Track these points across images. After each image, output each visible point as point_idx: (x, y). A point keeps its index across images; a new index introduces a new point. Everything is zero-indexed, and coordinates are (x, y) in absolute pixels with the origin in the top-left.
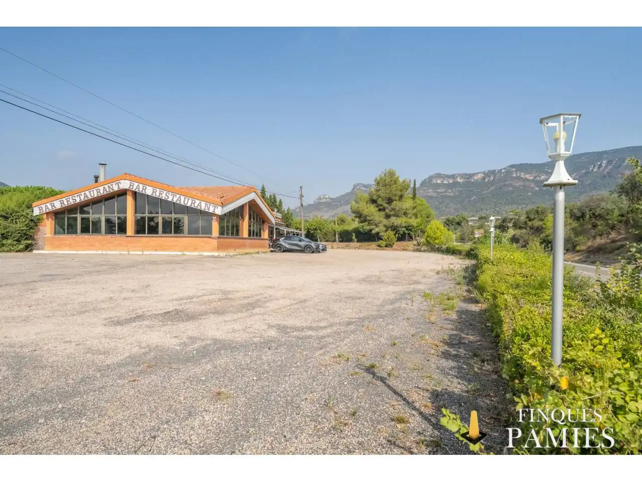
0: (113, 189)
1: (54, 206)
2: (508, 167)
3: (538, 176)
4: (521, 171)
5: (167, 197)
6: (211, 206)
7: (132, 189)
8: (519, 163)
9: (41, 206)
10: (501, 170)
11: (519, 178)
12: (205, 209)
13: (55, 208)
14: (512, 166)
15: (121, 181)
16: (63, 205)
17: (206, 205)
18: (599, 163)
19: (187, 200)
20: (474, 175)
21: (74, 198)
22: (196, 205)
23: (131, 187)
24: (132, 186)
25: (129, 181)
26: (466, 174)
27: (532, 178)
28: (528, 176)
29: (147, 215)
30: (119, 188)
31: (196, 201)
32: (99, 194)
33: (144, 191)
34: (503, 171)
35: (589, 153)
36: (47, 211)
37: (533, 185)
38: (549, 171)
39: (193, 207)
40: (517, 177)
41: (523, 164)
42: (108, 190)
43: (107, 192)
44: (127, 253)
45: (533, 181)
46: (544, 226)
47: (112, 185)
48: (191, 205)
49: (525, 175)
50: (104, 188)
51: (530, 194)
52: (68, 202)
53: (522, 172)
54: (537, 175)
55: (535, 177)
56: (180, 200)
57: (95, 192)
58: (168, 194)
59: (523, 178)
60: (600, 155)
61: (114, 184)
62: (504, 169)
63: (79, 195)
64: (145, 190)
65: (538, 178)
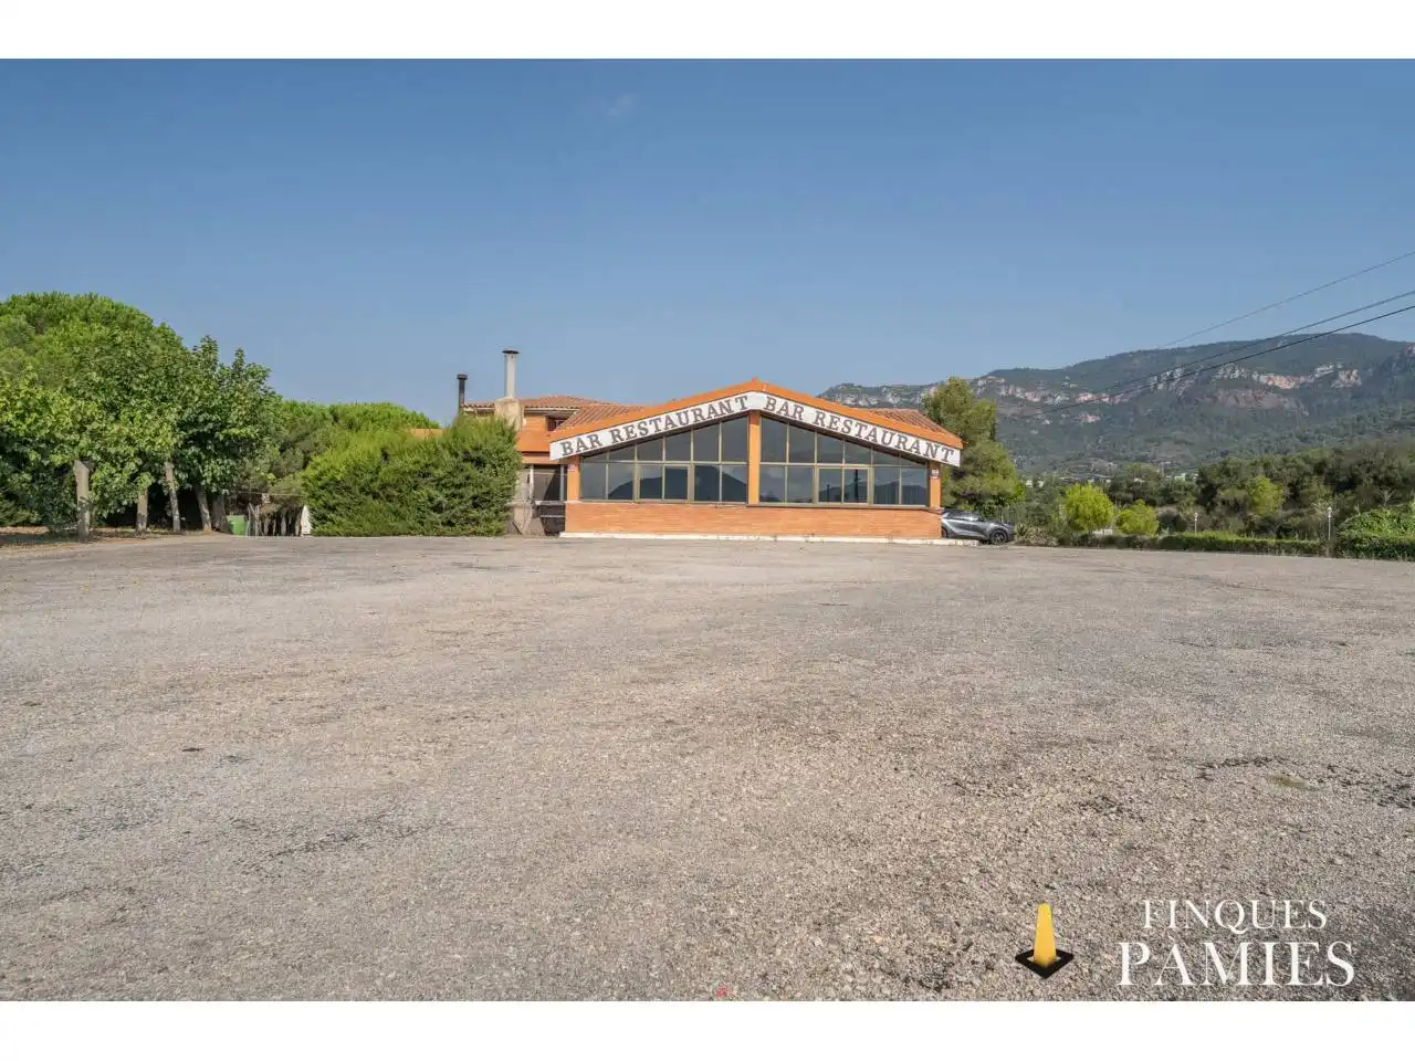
0: (729, 410)
1: (597, 441)
2: (991, 374)
3: (1050, 396)
4: (1017, 384)
5: (846, 430)
6: (939, 450)
7: (773, 409)
8: (1012, 367)
9: (569, 440)
10: (977, 380)
11: (1012, 399)
12: (926, 455)
13: (600, 445)
14: (998, 373)
15: (748, 394)
16: (617, 439)
17: (929, 445)
18: (1168, 373)
19: (888, 435)
20: (921, 388)
21: (642, 425)
22: (908, 448)
23: (771, 407)
24: (773, 405)
25: (765, 396)
26: (904, 388)
27: (1035, 400)
28: (1029, 395)
29: (788, 463)
30: (743, 407)
31: (909, 438)
32: (699, 418)
33: (797, 415)
34: (980, 383)
35: (1146, 353)
36: (582, 450)
37: (1039, 413)
38: (1071, 386)
39: (902, 449)
40: (1009, 396)
41: (1020, 370)
42: (719, 412)
43: (717, 415)
44: (773, 539)
45: (1042, 405)
46: (1256, 499)
47: (728, 402)
48: (898, 446)
49: (1023, 392)
50: (711, 406)
51: (1035, 432)
52: (628, 433)
53: (1021, 386)
54: (1046, 393)
55: (1044, 398)
56: (875, 436)
57: (691, 414)
58: (848, 423)
59: (1020, 400)
60: (1168, 357)
61: (733, 399)
62: (983, 378)
63: (655, 421)
64: (800, 413)
65: (1049, 401)
